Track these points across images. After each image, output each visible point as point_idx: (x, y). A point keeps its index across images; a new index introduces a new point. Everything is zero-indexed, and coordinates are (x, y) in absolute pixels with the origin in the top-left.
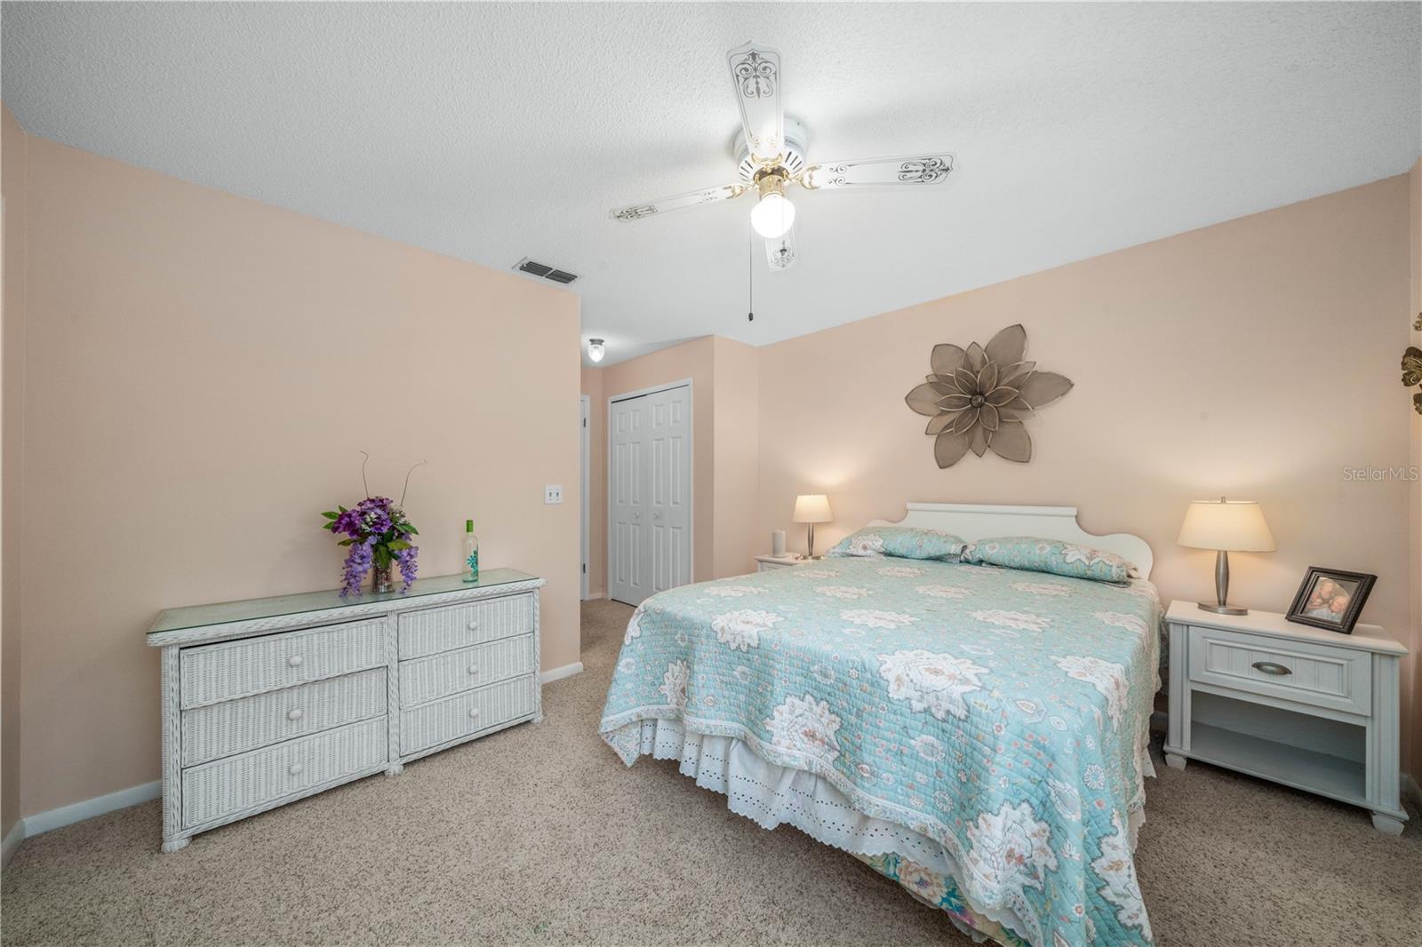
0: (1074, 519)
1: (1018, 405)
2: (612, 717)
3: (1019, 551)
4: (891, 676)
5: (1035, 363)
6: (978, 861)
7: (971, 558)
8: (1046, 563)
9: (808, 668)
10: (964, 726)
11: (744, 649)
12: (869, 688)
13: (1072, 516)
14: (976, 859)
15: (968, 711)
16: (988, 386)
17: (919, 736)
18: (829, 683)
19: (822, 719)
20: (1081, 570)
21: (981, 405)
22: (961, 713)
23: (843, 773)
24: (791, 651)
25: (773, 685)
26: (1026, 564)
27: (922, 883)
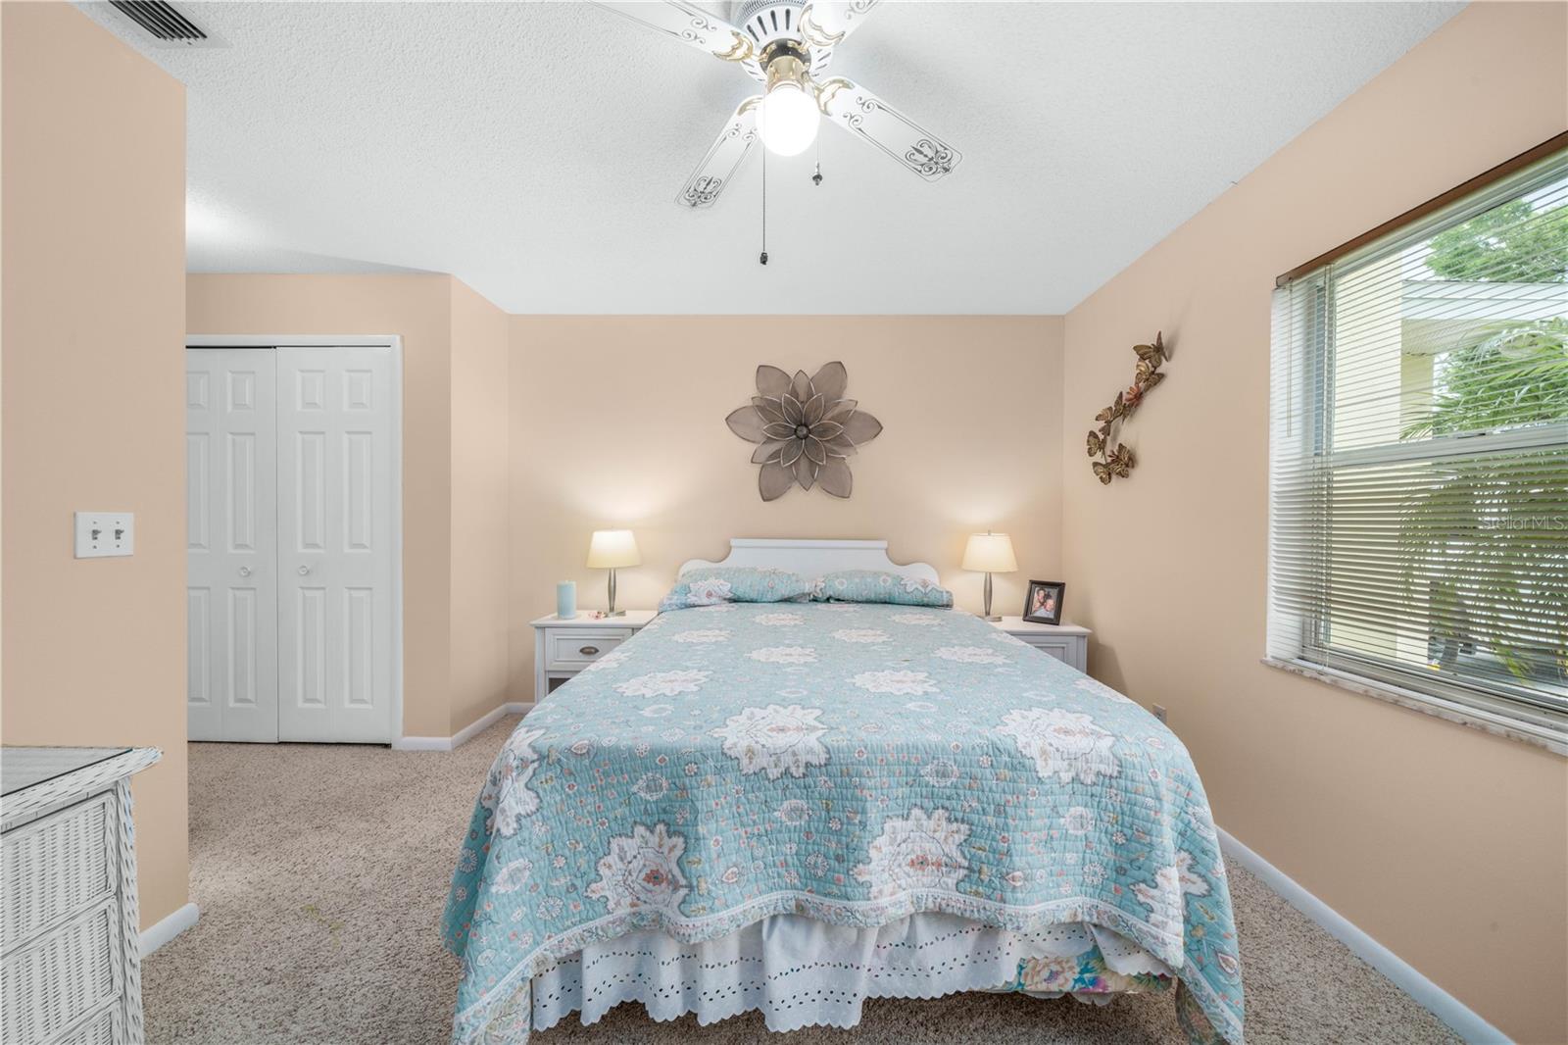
0: (884, 552)
1: (842, 442)
2: (487, 998)
3: (866, 585)
4: (1033, 751)
5: (857, 403)
6: (1166, 923)
7: (820, 596)
8: (890, 593)
9: (917, 771)
10: (1117, 783)
11: (798, 772)
12: (1009, 774)
13: (882, 549)
14: (1163, 922)
15: (1121, 766)
16: (812, 418)
17: (1068, 810)
18: (949, 784)
19: (937, 835)
20: (918, 597)
21: (806, 437)
22: (1113, 770)
23: (977, 894)
24: (889, 756)
25: (864, 812)
26: (873, 597)
27: (1053, 975)
